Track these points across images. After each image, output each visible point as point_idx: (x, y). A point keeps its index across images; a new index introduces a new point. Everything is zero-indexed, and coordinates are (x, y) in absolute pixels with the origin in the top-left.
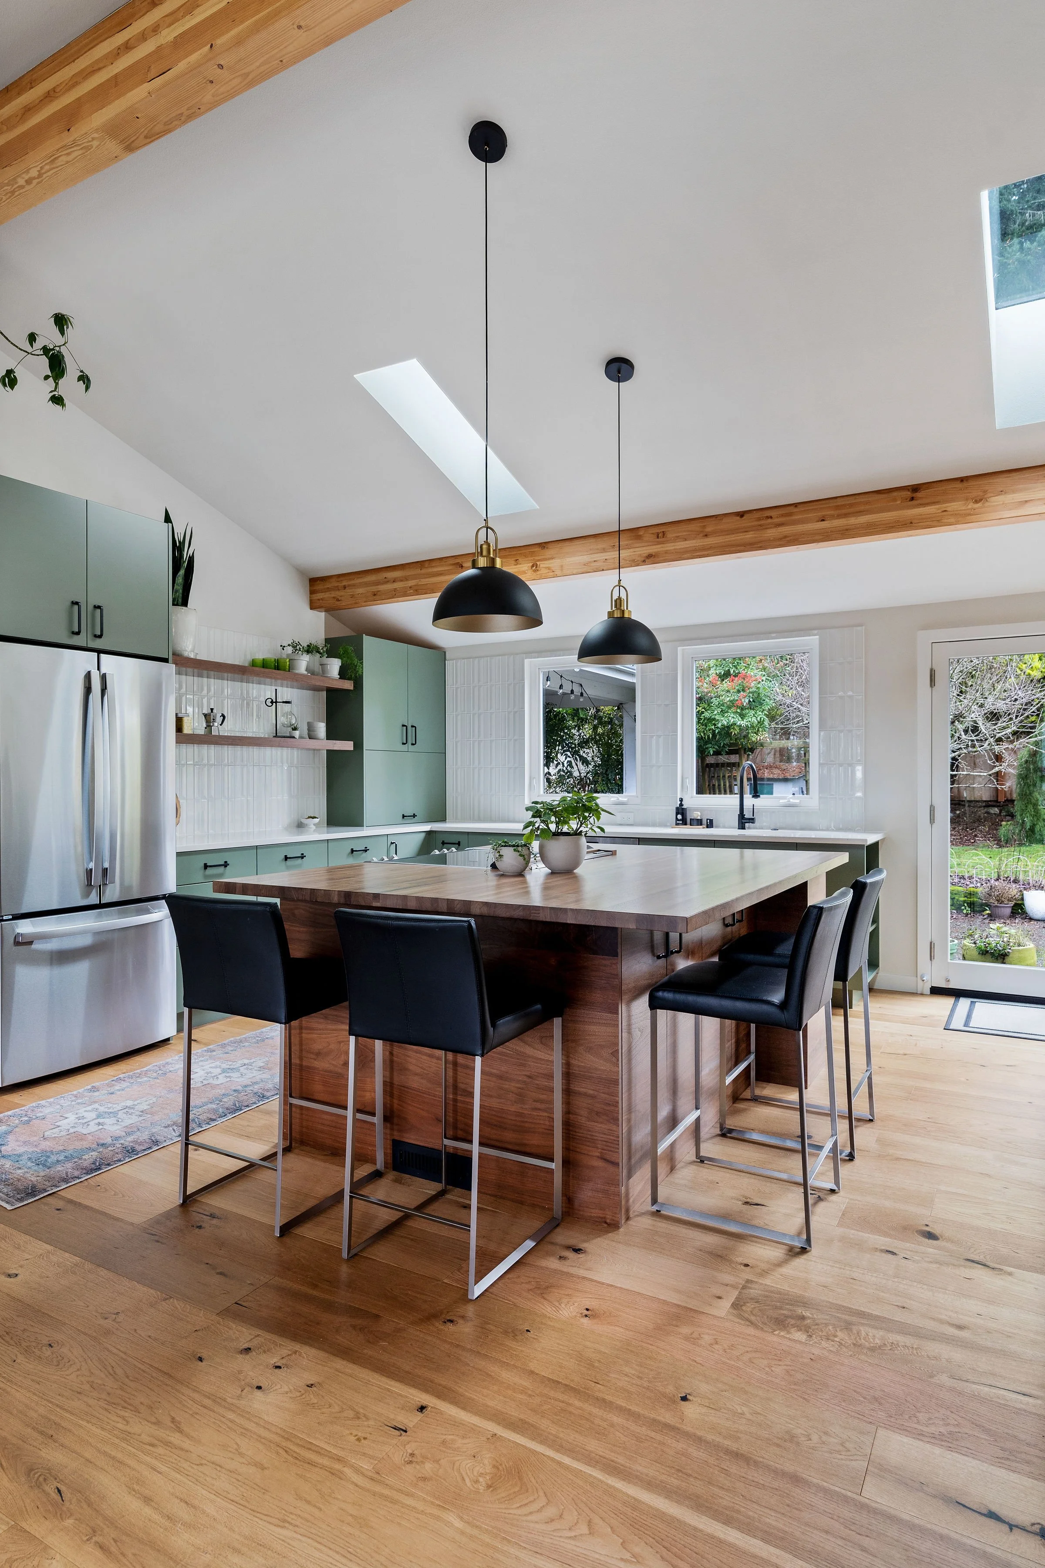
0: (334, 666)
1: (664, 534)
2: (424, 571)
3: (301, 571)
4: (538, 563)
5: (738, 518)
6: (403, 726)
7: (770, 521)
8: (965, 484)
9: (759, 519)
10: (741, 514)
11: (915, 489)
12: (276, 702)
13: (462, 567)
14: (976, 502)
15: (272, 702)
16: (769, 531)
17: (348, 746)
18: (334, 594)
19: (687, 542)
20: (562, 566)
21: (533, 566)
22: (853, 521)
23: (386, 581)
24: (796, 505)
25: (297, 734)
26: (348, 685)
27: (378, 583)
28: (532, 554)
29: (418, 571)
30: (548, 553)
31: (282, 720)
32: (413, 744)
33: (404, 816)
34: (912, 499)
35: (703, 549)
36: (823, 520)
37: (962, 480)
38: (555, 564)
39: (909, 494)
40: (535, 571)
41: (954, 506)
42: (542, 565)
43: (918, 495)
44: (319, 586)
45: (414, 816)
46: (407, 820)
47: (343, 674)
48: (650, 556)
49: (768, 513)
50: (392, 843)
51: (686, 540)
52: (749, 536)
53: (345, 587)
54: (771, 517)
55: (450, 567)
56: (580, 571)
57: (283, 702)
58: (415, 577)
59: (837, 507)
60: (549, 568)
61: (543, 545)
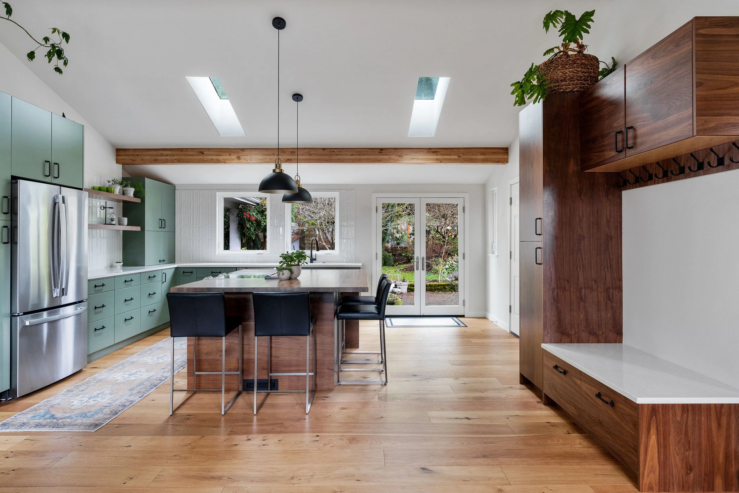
0: (131, 191)
1: (294, 152)
2: (182, 153)
3: (113, 145)
4: (240, 156)
5: (322, 150)
6: (160, 219)
7: (334, 153)
8: (396, 150)
9: (330, 152)
10: (324, 149)
11: (382, 149)
12: (106, 208)
13: (203, 153)
14: (399, 156)
15: (104, 208)
16: (334, 156)
17: (138, 229)
18: (133, 158)
19: (303, 156)
20: (251, 159)
21: (237, 157)
22: (362, 157)
23: (162, 155)
24: (343, 149)
25: (114, 223)
26: (138, 200)
27: (157, 155)
28: (237, 152)
29: (180, 153)
30: (245, 153)
31: (108, 216)
32: (163, 228)
33: (160, 261)
34: (381, 153)
35: (309, 160)
36: (352, 155)
37: (395, 149)
38: (248, 158)
39: (379, 151)
40: (238, 159)
41: (393, 157)
42: (242, 157)
43: (382, 151)
44: (122, 153)
45: (164, 261)
46: (161, 263)
47: (136, 195)
48: (288, 160)
49: (333, 150)
50: (163, 273)
51: (303, 155)
52: (326, 157)
53: (138, 155)
54: (334, 152)
55: (198, 153)
56: (259, 162)
57: (109, 208)
58: (177, 155)
59: (357, 152)
60: (245, 159)
61: (243, 150)
